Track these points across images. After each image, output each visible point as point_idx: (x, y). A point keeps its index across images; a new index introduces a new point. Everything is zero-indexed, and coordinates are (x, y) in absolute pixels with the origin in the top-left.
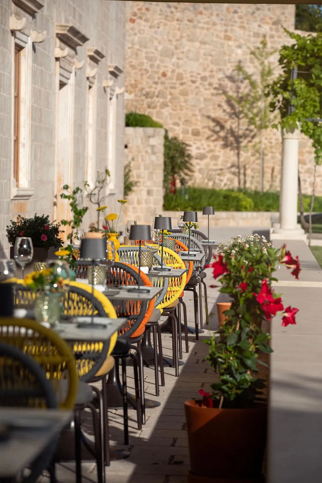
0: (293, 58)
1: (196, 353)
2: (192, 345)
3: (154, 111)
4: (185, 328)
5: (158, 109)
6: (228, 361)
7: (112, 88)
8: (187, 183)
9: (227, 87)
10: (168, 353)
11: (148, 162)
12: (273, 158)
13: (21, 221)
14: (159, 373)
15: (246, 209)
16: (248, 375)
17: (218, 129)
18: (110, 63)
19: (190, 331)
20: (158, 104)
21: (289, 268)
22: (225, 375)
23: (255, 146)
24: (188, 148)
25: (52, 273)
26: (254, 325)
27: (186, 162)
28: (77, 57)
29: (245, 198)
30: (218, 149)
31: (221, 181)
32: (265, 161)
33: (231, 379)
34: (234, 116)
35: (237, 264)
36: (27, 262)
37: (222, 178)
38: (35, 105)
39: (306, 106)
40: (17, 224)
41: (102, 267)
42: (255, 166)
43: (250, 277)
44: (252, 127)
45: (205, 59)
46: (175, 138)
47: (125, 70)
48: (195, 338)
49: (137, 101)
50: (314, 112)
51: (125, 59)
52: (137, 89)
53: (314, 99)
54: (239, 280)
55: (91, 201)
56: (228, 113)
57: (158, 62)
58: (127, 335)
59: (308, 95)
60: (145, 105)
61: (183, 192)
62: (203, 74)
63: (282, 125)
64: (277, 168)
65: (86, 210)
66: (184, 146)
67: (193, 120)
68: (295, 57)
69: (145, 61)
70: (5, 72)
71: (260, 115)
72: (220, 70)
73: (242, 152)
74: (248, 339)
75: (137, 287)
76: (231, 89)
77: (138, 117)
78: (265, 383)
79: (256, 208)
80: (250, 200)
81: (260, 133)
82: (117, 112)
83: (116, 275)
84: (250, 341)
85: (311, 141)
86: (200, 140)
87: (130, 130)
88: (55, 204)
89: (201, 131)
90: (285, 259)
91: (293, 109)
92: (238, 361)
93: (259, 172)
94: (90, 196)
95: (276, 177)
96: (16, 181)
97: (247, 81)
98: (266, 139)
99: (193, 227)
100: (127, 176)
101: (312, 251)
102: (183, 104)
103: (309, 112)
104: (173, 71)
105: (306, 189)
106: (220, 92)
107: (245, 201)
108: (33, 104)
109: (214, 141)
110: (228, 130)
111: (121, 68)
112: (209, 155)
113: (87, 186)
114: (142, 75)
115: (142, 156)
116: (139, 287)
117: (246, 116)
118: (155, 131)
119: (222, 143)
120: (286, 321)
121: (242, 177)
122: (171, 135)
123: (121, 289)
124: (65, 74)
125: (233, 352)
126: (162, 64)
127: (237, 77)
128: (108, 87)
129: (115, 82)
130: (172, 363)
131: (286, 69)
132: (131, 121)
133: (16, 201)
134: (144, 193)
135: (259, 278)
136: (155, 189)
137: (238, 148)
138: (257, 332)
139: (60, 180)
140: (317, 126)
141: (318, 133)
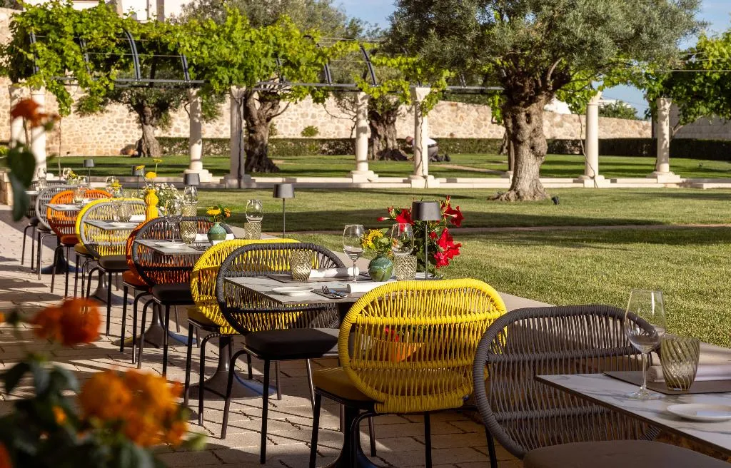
0: (28, 24)
39: (49, 66)
50: (56, 71)
53: (56, 60)
59: (50, 56)
103: (52, 72)
141: (61, 90)
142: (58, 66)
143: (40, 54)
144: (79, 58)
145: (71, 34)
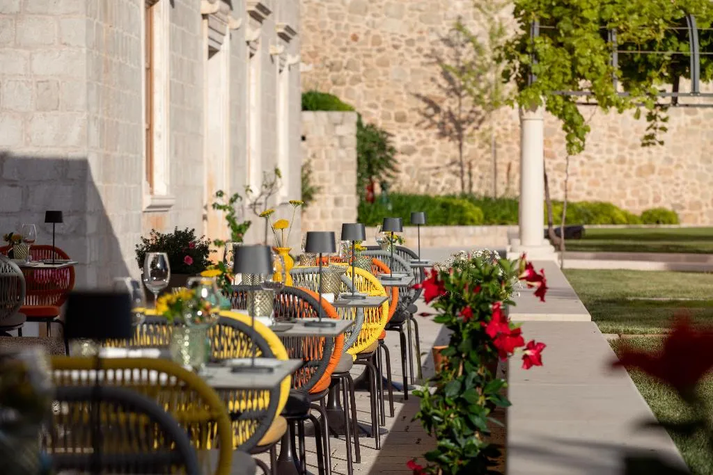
0: (533, 8)
1: (404, 417)
2: (398, 406)
3: (342, 88)
4: (388, 384)
5: (347, 85)
6: (448, 419)
7: (283, 56)
8: (390, 187)
9: (442, 54)
10: (364, 418)
11: (334, 159)
12: (508, 150)
13: (156, 237)
14: (353, 445)
15: (473, 222)
16: (477, 438)
17: (431, 111)
18: (278, 22)
19: (395, 387)
20: (348, 79)
21: (531, 286)
22: (444, 439)
23: (483, 134)
24: (390, 139)
25: (194, 296)
26: (483, 367)
27: (389, 158)
28: (232, 13)
29: (470, 207)
30: (432, 139)
31: (438, 183)
32: (498, 155)
33: (453, 445)
34: (453, 94)
35: (457, 282)
36: (162, 287)
37: (438, 180)
38: (175, 80)
39: (553, 74)
40: (151, 242)
41: (267, 291)
42: (484, 162)
43: (476, 300)
44: (479, 108)
45: (411, 16)
46: (372, 126)
47: (299, 32)
48: (403, 397)
49: (317, 75)
50: (564, 82)
51: (299, 17)
52: (317, 59)
53: (563, 63)
54: (460, 304)
55: (255, 213)
56: (445, 90)
57: (346, 21)
58: (306, 388)
59: (555, 58)
60: (329, 81)
61: (384, 200)
62: (409, 36)
63: (519, 101)
64: (515, 165)
65: (248, 224)
66: (385, 136)
67: (397, 99)
68: (535, 6)
69: (328, 20)
70: (131, 34)
71: (489, 90)
72: (432, 30)
73: (465, 144)
74: (475, 387)
75: (317, 319)
76: (448, 56)
77: (319, 97)
78: (500, 450)
79: (487, 220)
80: (478, 209)
81: (490, 117)
82: (291, 91)
83: (288, 306)
84: (479, 390)
85: (561, 123)
86: (407, 128)
87: (309, 115)
88: (205, 218)
89: (408, 114)
90: (526, 274)
91: (535, 78)
92: (462, 419)
93: (490, 171)
94: (253, 206)
95: (514, 176)
96: (149, 185)
97: (470, 44)
98: (499, 124)
99: (397, 241)
100: (305, 179)
101: (565, 275)
102: (381, 78)
103: (557, 83)
104: (367, 33)
105: (556, 192)
106: (434, 60)
107: (472, 210)
108: (172, 79)
109: (426, 128)
110: (445, 114)
111: (294, 28)
112: (420, 148)
113: (249, 192)
114: (324, 39)
115: (326, 151)
116: (320, 320)
117: (470, 93)
118: (343, 116)
119: (437, 131)
120: (529, 362)
121: (466, 177)
122: (365, 122)
123: (295, 323)
124: (216, 36)
125: (454, 408)
126: (352, 24)
127: (456, 40)
128: (276, 54)
129: (286, 48)
130: (371, 432)
131: (523, 24)
132: (309, 103)
133: (150, 214)
134: (330, 203)
135: (489, 301)
136: (345, 196)
137: (460, 138)
138: (488, 378)
139: (211, 185)
140: (569, 101)
141: (570, 111)
142: (565, 74)
143: (542, 54)
144: (599, 61)
145: (594, 22)
